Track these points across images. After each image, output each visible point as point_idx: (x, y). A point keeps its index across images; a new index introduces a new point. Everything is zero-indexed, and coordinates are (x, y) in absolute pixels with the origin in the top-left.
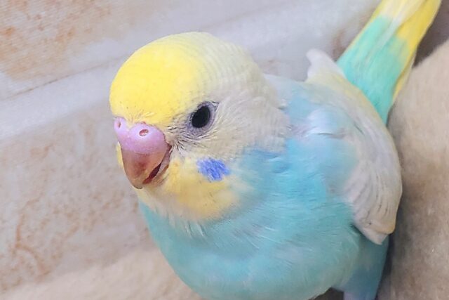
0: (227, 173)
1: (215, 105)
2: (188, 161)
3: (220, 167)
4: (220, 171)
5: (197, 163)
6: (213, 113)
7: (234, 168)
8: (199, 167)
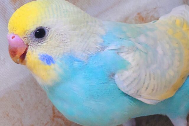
0: (53, 63)
1: (48, 29)
2: (34, 53)
3: (50, 59)
4: (51, 61)
5: (39, 55)
6: (47, 33)
7: (57, 61)
8: (39, 57)
